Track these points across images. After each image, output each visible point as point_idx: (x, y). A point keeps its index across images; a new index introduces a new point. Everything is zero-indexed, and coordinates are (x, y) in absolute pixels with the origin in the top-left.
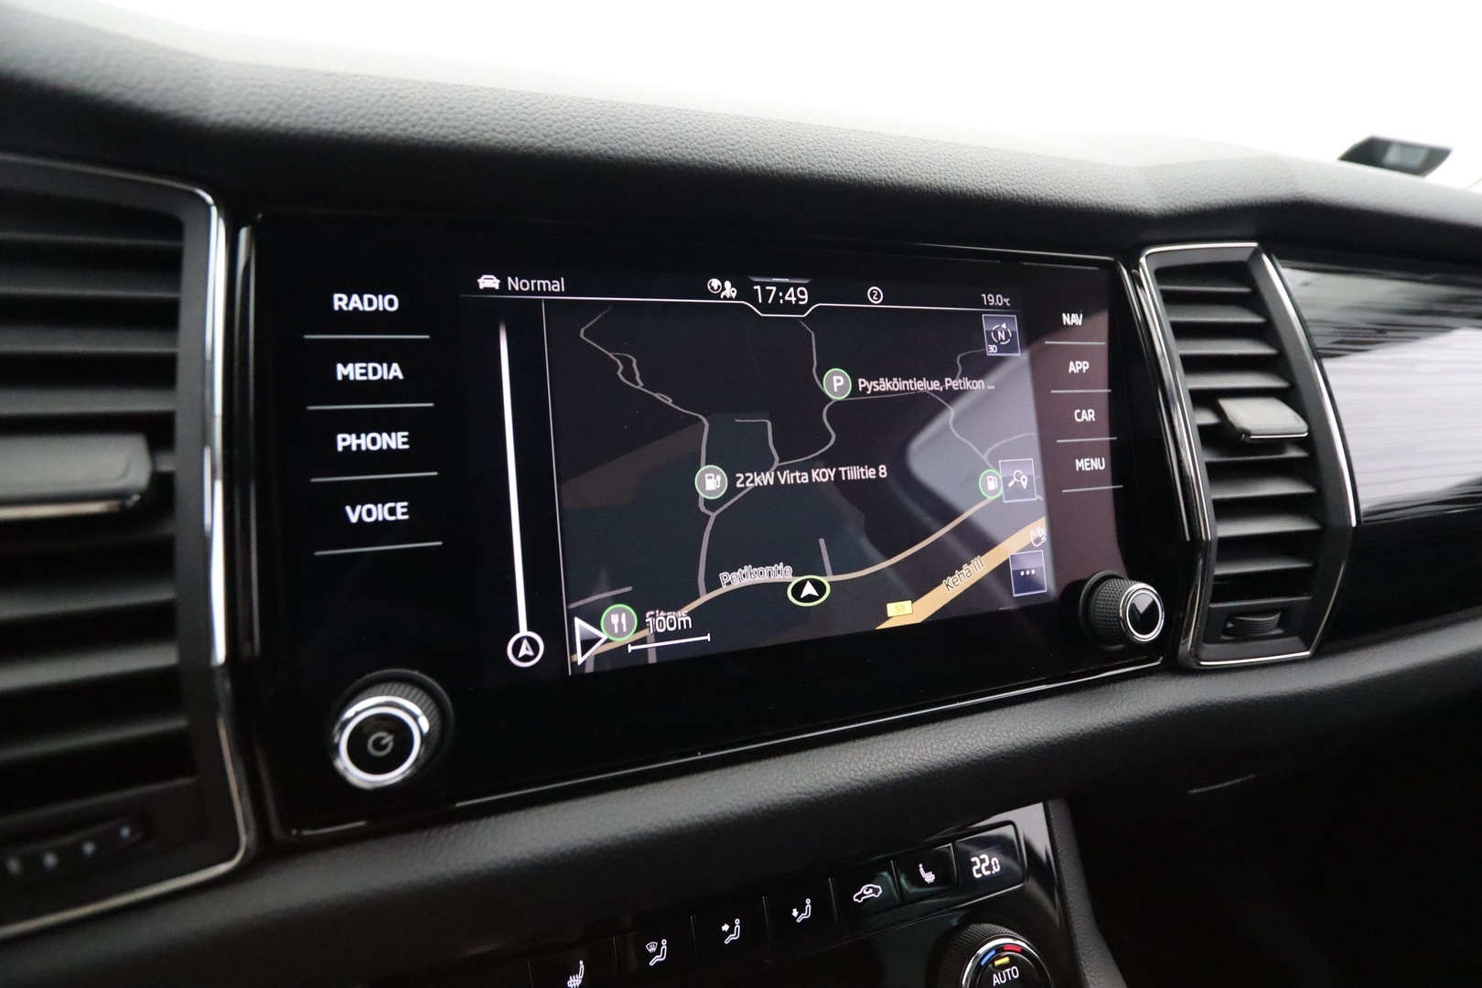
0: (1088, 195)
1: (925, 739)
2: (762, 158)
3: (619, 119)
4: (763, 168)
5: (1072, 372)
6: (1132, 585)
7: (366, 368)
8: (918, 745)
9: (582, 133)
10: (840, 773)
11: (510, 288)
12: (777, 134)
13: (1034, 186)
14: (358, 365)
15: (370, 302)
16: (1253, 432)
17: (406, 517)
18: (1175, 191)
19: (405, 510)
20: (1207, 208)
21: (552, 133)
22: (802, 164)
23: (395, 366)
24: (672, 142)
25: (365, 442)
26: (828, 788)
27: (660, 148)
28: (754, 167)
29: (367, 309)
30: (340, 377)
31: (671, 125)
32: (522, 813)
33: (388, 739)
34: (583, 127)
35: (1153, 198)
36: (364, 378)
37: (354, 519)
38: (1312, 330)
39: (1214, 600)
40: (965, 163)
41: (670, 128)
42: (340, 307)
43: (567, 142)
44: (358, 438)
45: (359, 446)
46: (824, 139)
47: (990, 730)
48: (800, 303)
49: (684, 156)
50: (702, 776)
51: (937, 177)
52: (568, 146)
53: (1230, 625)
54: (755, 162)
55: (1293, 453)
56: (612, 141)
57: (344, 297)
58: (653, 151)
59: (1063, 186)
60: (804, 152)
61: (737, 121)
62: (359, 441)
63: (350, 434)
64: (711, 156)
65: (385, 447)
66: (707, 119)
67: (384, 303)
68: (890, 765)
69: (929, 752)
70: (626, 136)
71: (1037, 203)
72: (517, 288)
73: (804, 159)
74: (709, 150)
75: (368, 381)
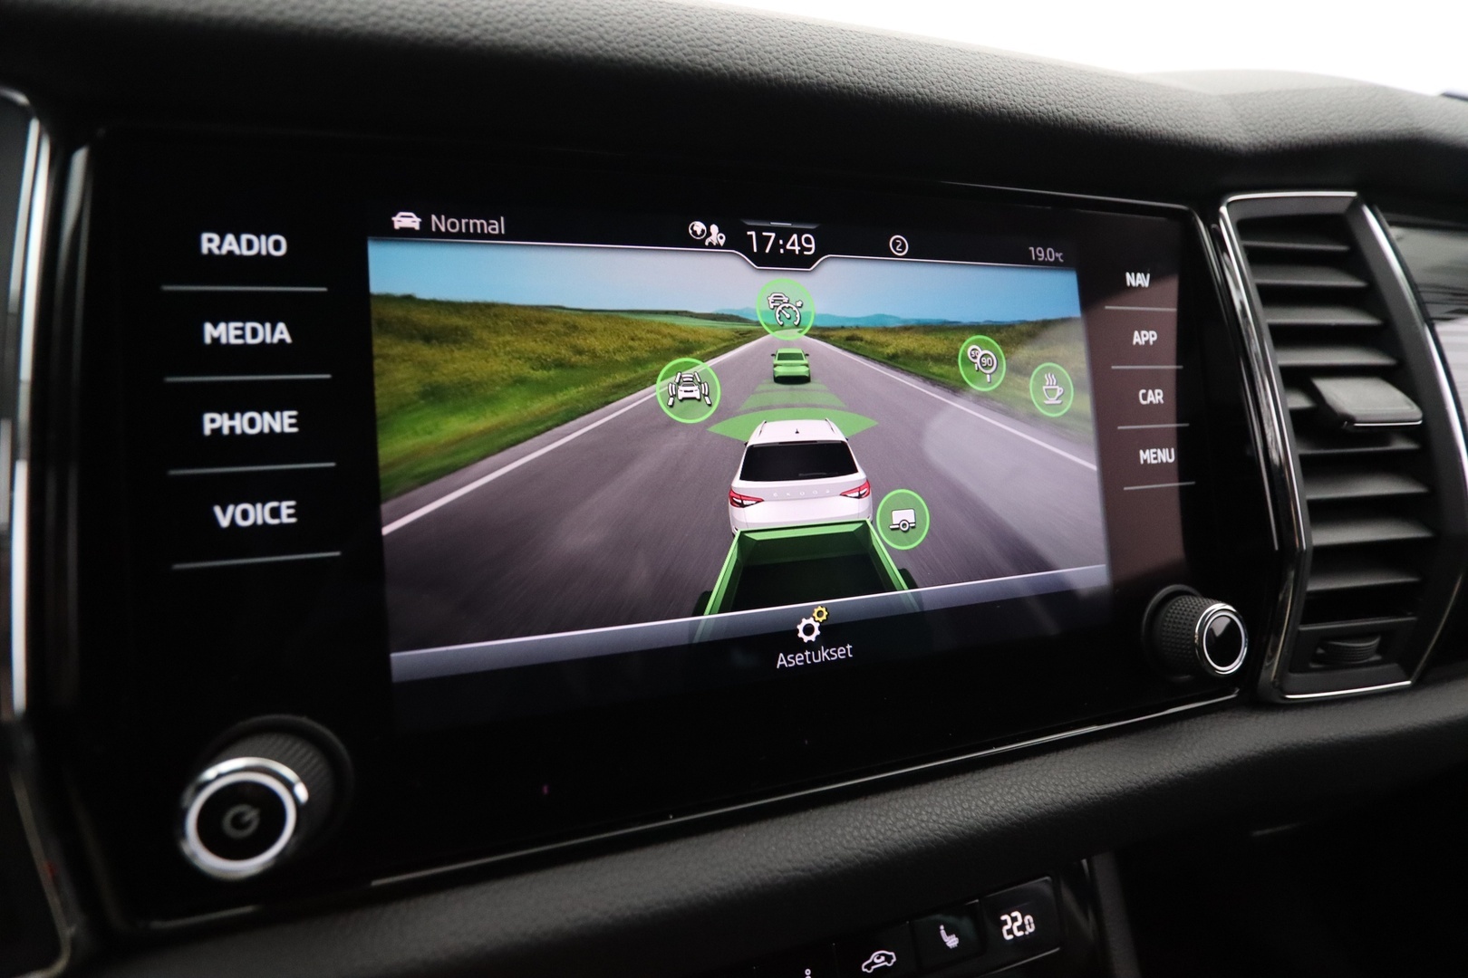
0: (1164, 125)
1: (953, 794)
2: (757, 63)
3: (572, 9)
4: (758, 74)
5: (1137, 343)
6: (1210, 605)
7: (243, 329)
8: (945, 803)
9: (520, 23)
10: (848, 841)
11: (434, 229)
12: (777, 34)
13: (1099, 110)
14: (232, 325)
15: (250, 245)
16: (1358, 419)
17: (293, 520)
18: (1267, 123)
19: (292, 511)
20: (1306, 144)
21: (480, 22)
22: (809, 71)
23: (281, 326)
24: (640, 38)
25: (240, 423)
26: (833, 862)
27: (623, 46)
28: (746, 73)
29: (245, 252)
30: (208, 340)
31: (640, 18)
32: (442, 896)
33: (251, 815)
34: (522, 16)
35: (1241, 130)
36: (240, 341)
37: (224, 522)
38: (1425, 297)
39: (1304, 622)
40: (1014, 79)
41: (638, 21)
42: (210, 250)
43: (499, 35)
44: (232, 418)
45: (232, 429)
46: (837, 44)
47: (1035, 784)
48: (805, 253)
49: (654, 57)
50: (673, 846)
51: (979, 94)
52: (502, 40)
53: (1320, 651)
54: (748, 66)
55: (1401, 445)
56: (560, 34)
57: (216, 237)
58: (614, 49)
59: (1134, 112)
60: (811, 56)
61: (727, 18)
62: (232, 423)
63: (220, 412)
64: (689, 58)
65: (266, 430)
66: (687, 13)
67: (268, 245)
68: (910, 831)
69: (960, 813)
70: (579, 30)
71: (1102, 131)
72: (443, 229)
73: (810, 65)
74: (688, 50)
75: (245, 346)
